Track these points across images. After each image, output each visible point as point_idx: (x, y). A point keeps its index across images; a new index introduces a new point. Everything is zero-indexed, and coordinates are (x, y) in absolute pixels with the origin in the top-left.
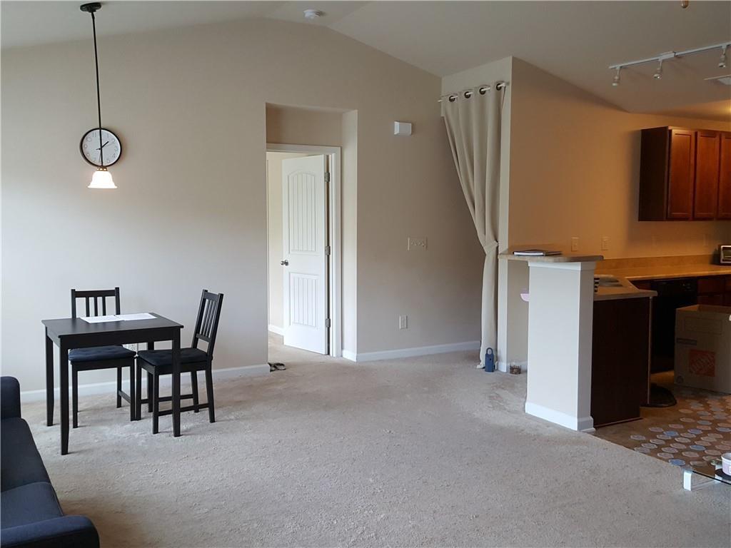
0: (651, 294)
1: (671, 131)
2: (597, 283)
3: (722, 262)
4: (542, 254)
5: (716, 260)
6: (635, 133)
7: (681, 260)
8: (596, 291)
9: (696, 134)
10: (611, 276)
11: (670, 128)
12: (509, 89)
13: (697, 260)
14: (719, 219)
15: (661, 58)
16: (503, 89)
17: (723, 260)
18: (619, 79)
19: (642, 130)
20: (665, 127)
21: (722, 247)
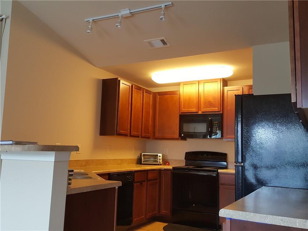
0: (116, 184)
1: (119, 81)
2: (72, 175)
3: (143, 163)
4: (11, 142)
5: (139, 162)
6: (98, 80)
7: (122, 161)
8: (69, 184)
9: (132, 86)
10: (83, 171)
11: (119, 79)
12: (9, 21)
13: (130, 161)
14: (142, 137)
15: (120, 15)
16: (4, 20)
17: (143, 162)
18: (92, 28)
19: (103, 79)
20: (117, 78)
21: (143, 154)
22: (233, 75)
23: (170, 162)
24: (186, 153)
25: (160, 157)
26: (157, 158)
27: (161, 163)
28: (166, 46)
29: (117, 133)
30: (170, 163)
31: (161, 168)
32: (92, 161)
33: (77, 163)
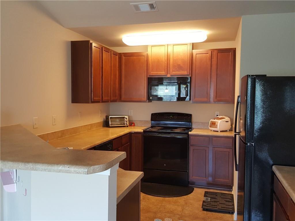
1: (91, 44)
3: (110, 126)
5: (106, 124)
9: (102, 48)
11: (91, 42)
17: (111, 125)
19: (71, 41)
20: (89, 41)
21: (110, 117)
22: (206, 40)
23: (135, 122)
24: (152, 114)
25: (126, 119)
26: (124, 121)
27: (128, 125)
28: (153, 10)
29: (92, 101)
30: (136, 124)
31: (131, 131)
32: (67, 130)
33: (54, 135)
